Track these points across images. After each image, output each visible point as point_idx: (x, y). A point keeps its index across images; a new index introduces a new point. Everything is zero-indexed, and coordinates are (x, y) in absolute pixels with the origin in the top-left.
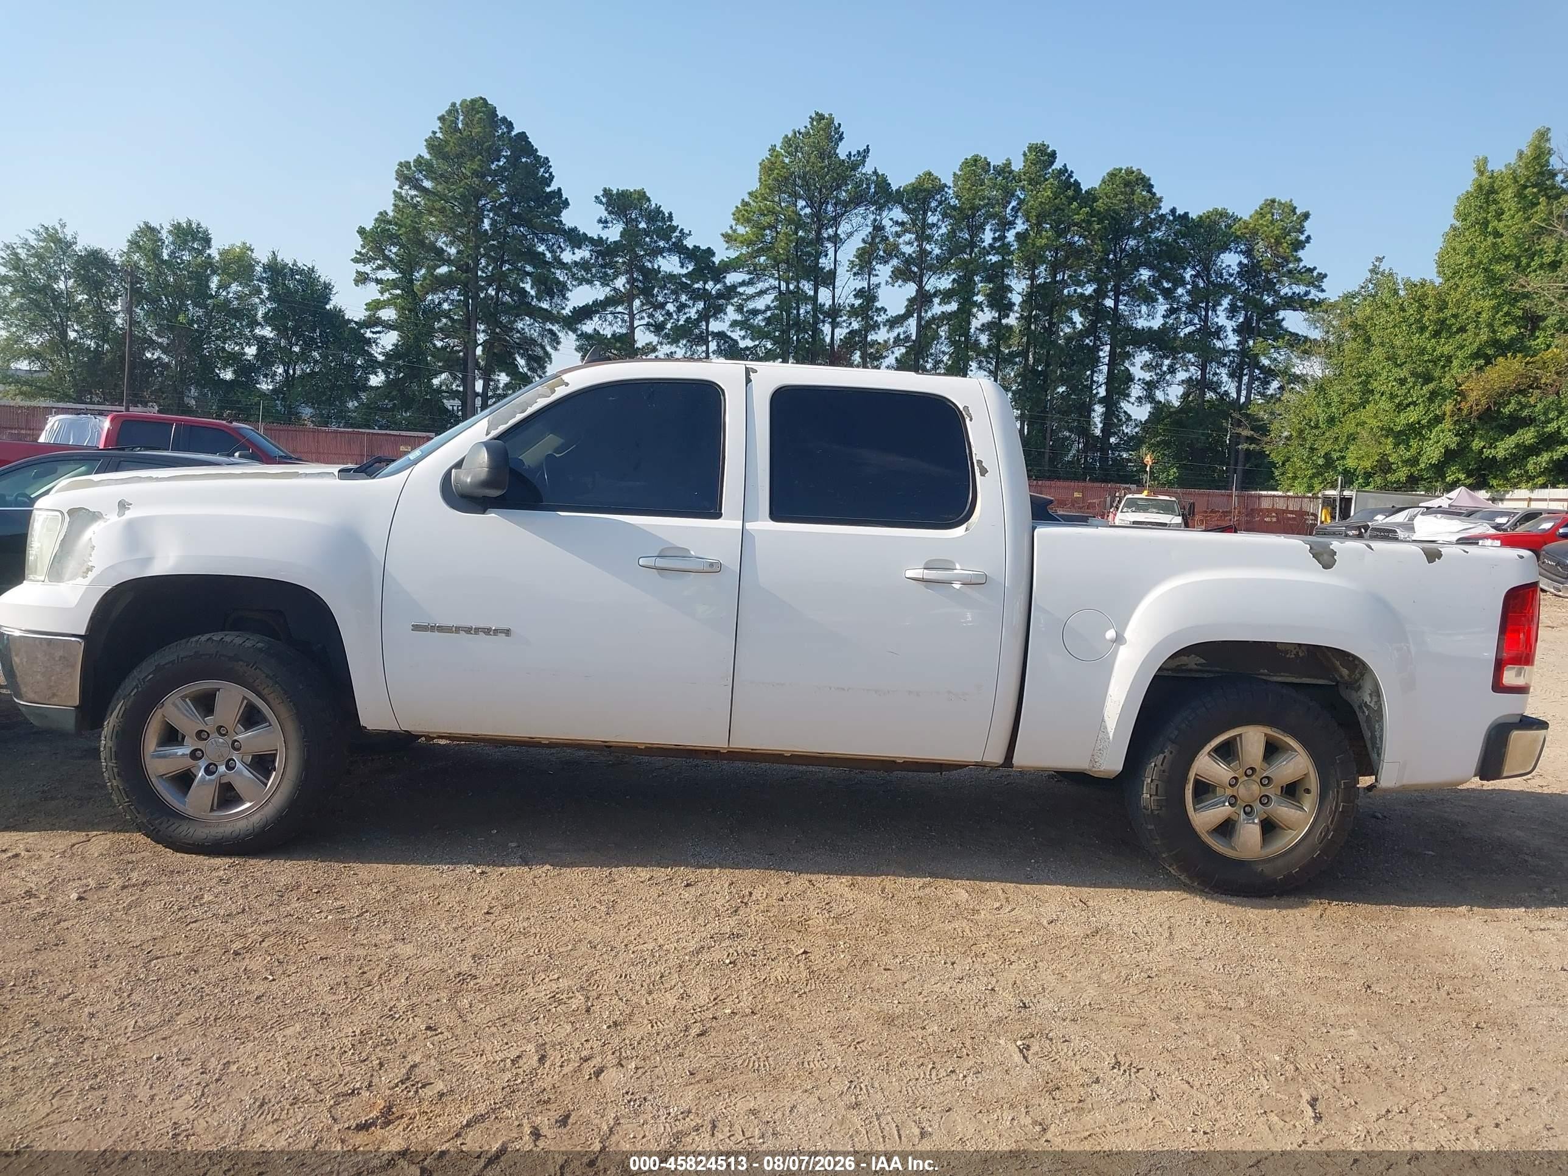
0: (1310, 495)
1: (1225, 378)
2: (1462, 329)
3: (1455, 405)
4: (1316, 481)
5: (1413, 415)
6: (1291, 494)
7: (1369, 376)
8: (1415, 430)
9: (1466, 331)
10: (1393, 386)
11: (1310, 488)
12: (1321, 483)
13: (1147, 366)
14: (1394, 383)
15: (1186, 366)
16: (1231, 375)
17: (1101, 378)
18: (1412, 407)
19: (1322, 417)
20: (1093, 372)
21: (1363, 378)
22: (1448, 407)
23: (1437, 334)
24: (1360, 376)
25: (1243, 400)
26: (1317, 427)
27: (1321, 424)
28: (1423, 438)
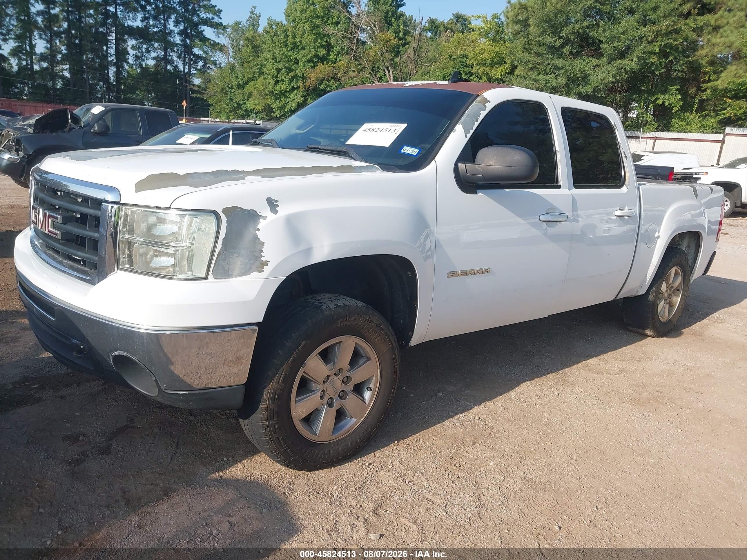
0: (227, 121)
1: (175, 59)
2: (303, 48)
3: (303, 83)
4: (231, 114)
5: (283, 86)
6: (217, 120)
7: (261, 66)
8: (283, 94)
9: (305, 49)
10: (274, 72)
11: (228, 118)
12: (233, 115)
13: (133, 48)
14: (274, 71)
15: (155, 50)
16: (179, 57)
17: (112, 51)
18: (282, 82)
19: (235, 83)
20: (108, 48)
21: (259, 66)
22: (300, 83)
23: (292, 49)
24: (258, 65)
25: (186, 70)
26: (232, 88)
27: (234, 87)
28: (286, 97)
